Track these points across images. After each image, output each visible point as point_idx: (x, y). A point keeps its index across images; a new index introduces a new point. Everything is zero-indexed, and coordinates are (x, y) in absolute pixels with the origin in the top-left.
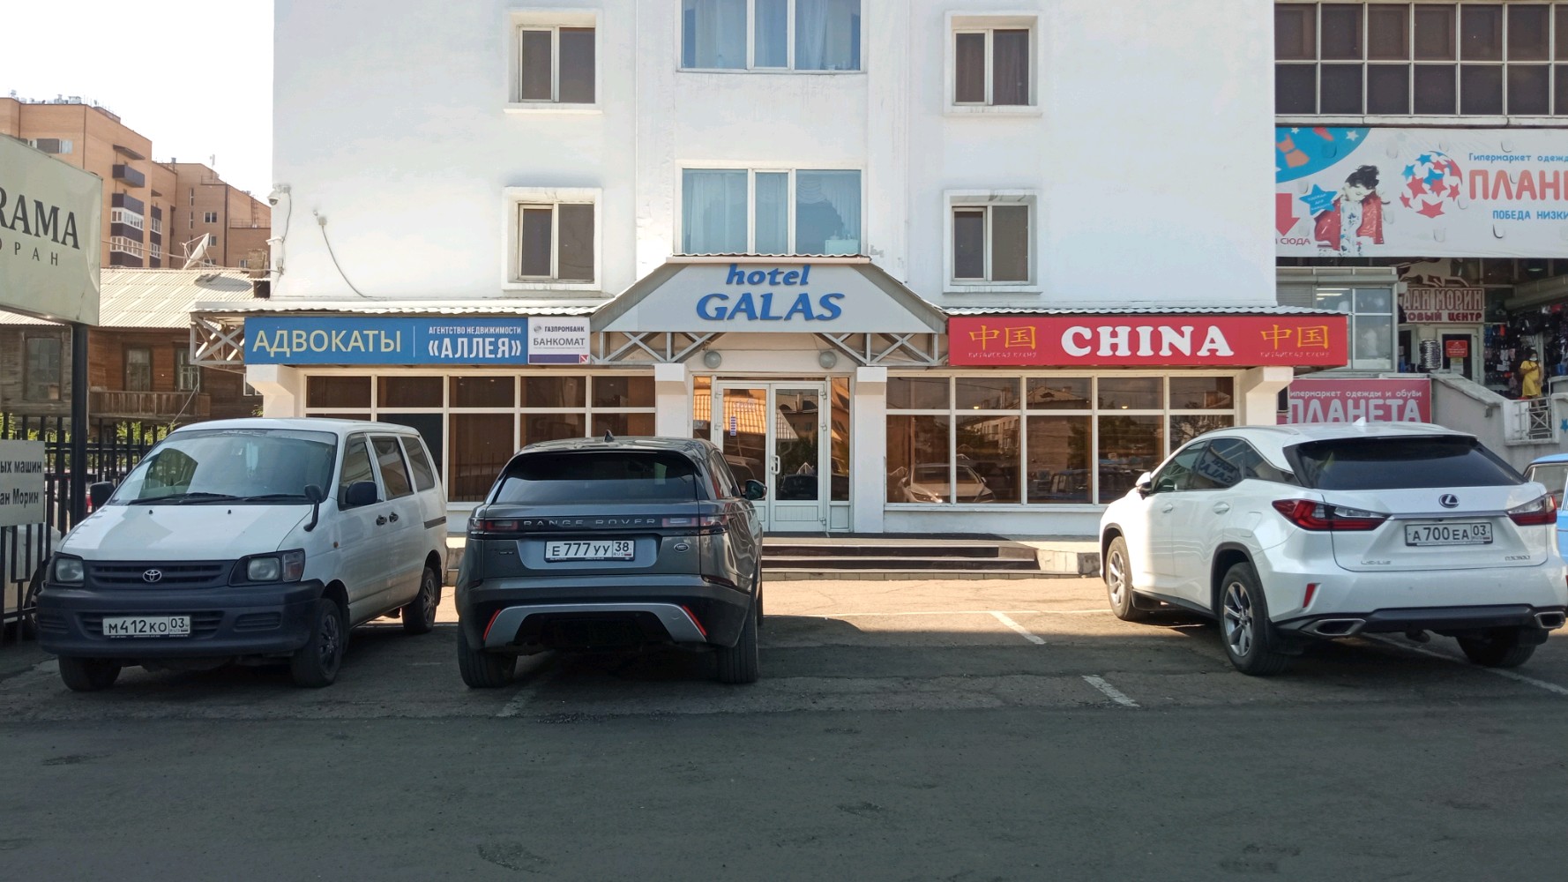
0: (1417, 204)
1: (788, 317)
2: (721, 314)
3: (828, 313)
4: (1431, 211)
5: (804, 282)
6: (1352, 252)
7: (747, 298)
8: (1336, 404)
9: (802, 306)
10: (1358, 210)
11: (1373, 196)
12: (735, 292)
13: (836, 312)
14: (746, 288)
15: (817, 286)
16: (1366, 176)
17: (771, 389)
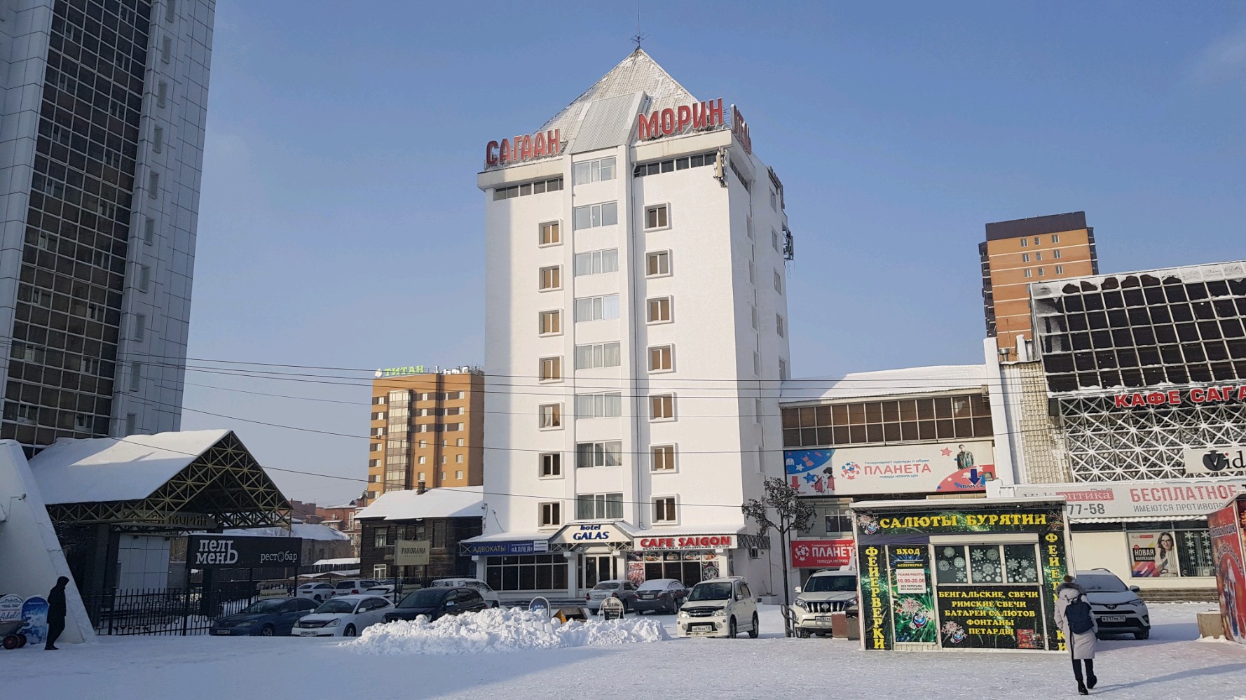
0: (847, 476)
1: (596, 538)
2: (580, 538)
3: (605, 537)
4: (851, 478)
5: (600, 529)
6: (826, 494)
8: (829, 549)
9: (599, 535)
10: (827, 481)
11: (831, 476)
14: (585, 531)
15: (602, 531)
16: (829, 470)
17: (598, 557)
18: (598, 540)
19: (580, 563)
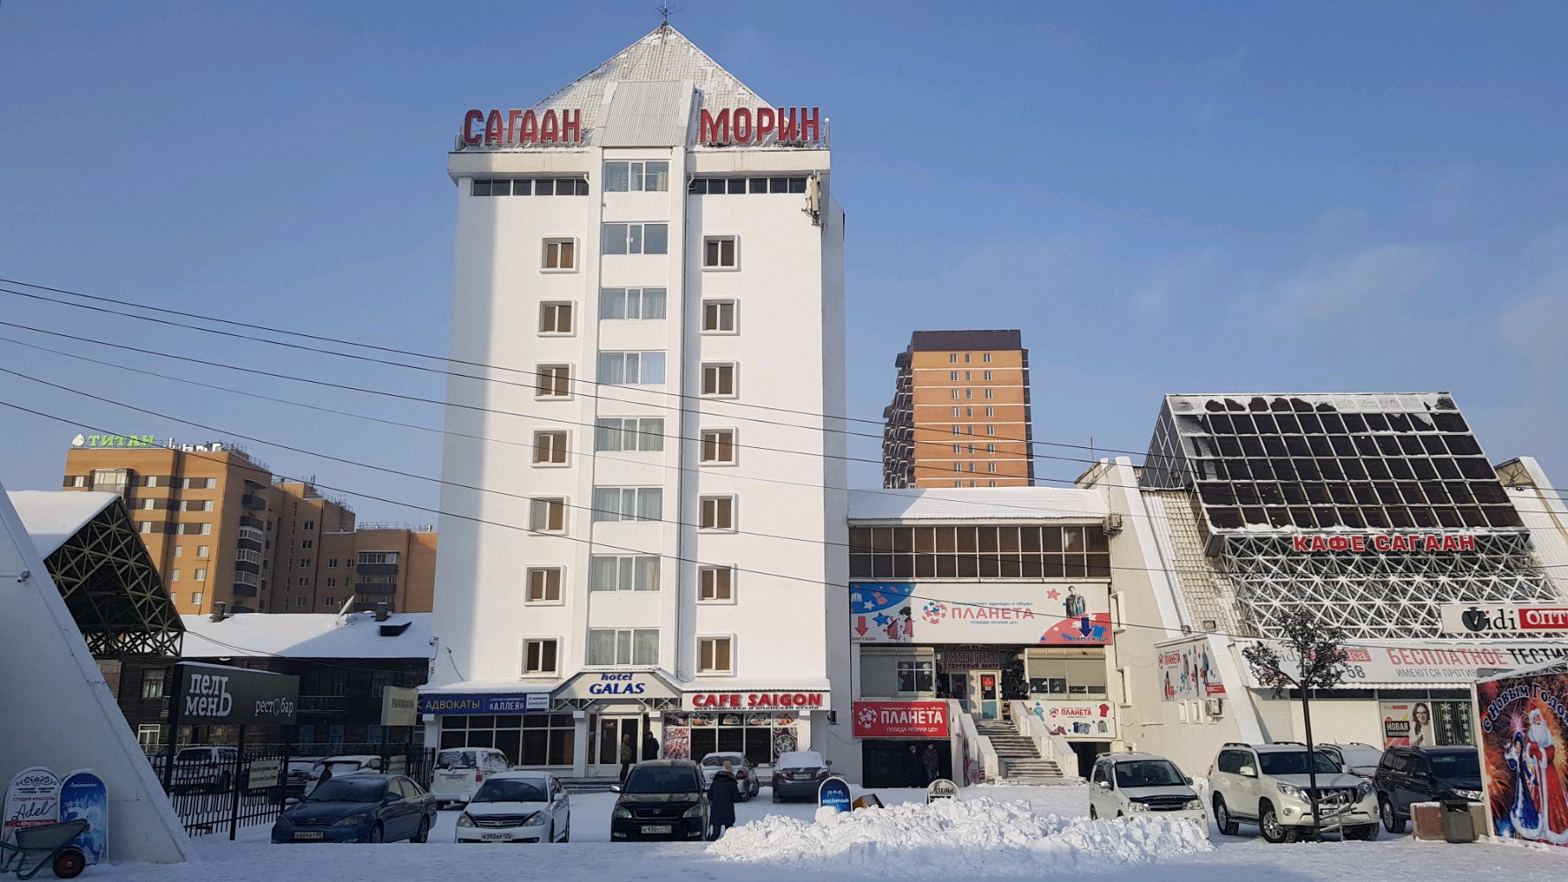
0: (929, 619)
1: (624, 692)
2: (599, 692)
3: (639, 691)
4: (935, 622)
5: (630, 679)
6: (902, 641)
7: (609, 686)
8: (903, 713)
9: (629, 688)
10: (904, 625)
11: (909, 618)
12: (604, 683)
13: (642, 691)
14: (609, 681)
15: (635, 681)
16: (907, 611)
17: (620, 719)
18: (628, 695)
19: (592, 728)
